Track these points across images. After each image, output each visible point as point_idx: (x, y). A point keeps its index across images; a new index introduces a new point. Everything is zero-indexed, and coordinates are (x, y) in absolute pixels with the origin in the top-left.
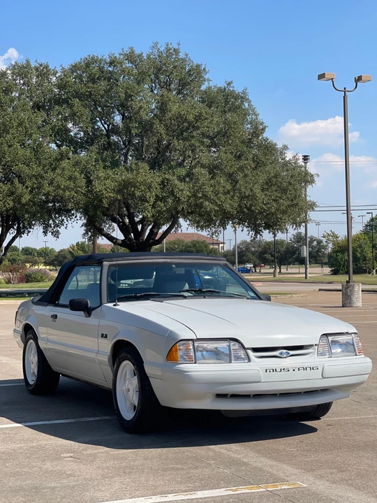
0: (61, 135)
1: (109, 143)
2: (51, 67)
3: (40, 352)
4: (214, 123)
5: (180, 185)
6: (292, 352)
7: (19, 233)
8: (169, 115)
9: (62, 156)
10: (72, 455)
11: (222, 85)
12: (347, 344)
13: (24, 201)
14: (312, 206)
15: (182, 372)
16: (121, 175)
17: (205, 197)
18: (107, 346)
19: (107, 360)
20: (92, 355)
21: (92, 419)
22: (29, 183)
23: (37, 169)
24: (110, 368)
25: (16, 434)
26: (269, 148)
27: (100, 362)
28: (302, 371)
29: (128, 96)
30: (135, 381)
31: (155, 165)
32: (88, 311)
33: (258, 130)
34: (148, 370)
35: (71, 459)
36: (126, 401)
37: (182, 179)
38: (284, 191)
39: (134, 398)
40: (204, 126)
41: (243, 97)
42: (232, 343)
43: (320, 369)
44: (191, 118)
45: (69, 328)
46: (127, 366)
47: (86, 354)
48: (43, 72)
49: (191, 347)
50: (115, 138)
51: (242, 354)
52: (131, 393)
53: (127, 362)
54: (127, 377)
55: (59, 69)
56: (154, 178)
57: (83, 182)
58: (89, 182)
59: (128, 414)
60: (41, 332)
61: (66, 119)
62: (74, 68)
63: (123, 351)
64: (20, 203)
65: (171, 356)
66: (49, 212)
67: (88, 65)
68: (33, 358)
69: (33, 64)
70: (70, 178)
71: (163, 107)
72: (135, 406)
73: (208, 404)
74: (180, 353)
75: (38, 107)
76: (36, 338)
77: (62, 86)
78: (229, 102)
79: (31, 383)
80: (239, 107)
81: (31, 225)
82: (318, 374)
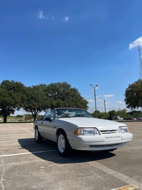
0: (47, 95)
1: (55, 97)
2: (46, 85)
3: (39, 132)
4: (72, 93)
5: (67, 103)
6: (112, 132)
7: (40, 112)
8: (65, 92)
9: (47, 99)
10: (43, 167)
11: (73, 88)
12: (125, 129)
13: (41, 106)
14: (88, 107)
15: (80, 138)
16: (57, 102)
17: (71, 105)
18: (55, 130)
19: (55, 134)
20: (51, 133)
21: (51, 151)
22: (41, 103)
23: (43, 101)
24: (56, 137)
25: (28, 157)
26: (81, 98)
27: (54, 135)
28: (116, 138)
29: (58, 89)
30: (64, 141)
31: (63, 100)
32: (50, 121)
33: (79, 95)
34: (68, 137)
35: (43, 169)
36: (61, 147)
37: (67, 102)
38: (84, 105)
39: (64, 146)
40: (71, 94)
41: (77, 90)
42: (95, 129)
43: (121, 137)
44: (68, 92)
45: (47, 126)
46: (61, 136)
47: (50, 133)
48: (45, 85)
49: (82, 130)
50: (56, 96)
51: (98, 132)
52: (62, 144)
53: (61, 135)
54: (62, 139)
55: (47, 85)
56: (63, 102)
57: (51, 103)
58: (52, 103)
59: (62, 151)
60: (39, 127)
61: (48, 93)
62: (50, 85)
63: (60, 131)
64: (40, 106)
65: (76, 133)
66: (45, 108)
67: (52, 84)
68: (37, 134)
69: (43, 84)
70: (49, 102)
71: (64, 91)
72: (64, 149)
73: (88, 149)
74: (79, 132)
75: (43, 91)
76: (38, 129)
77: (48, 88)
78: (75, 90)
79: (37, 140)
80: (76, 91)
81: (42, 110)
82: (120, 138)
